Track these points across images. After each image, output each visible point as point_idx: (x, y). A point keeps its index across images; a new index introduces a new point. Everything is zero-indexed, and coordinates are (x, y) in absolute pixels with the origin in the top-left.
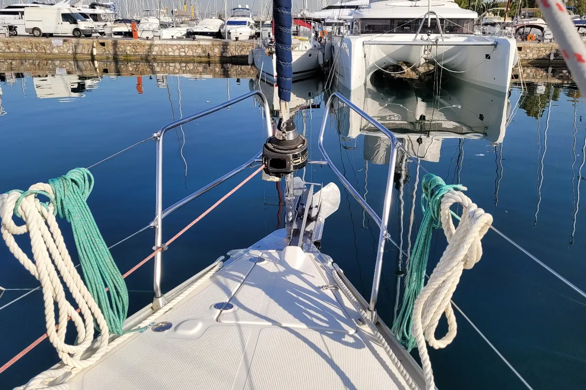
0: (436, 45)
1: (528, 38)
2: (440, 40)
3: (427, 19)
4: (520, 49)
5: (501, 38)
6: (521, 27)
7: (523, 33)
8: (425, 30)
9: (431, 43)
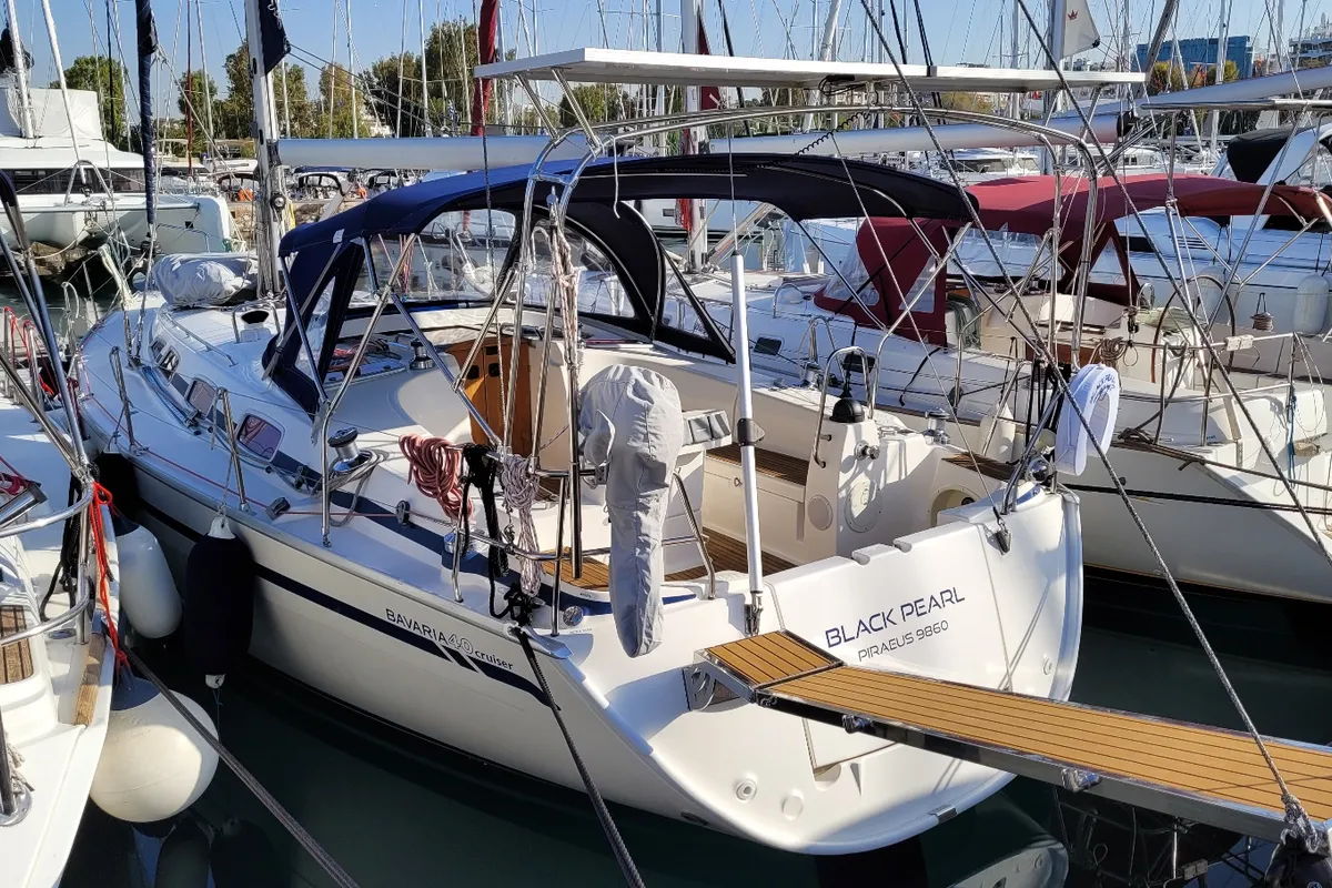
0: (104, 210)
1: (242, 197)
2: (109, 203)
3: (78, 170)
4: (233, 214)
5: (201, 196)
6: (224, 178)
7: (230, 188)
8: (78, 187)
9: (95, 208)
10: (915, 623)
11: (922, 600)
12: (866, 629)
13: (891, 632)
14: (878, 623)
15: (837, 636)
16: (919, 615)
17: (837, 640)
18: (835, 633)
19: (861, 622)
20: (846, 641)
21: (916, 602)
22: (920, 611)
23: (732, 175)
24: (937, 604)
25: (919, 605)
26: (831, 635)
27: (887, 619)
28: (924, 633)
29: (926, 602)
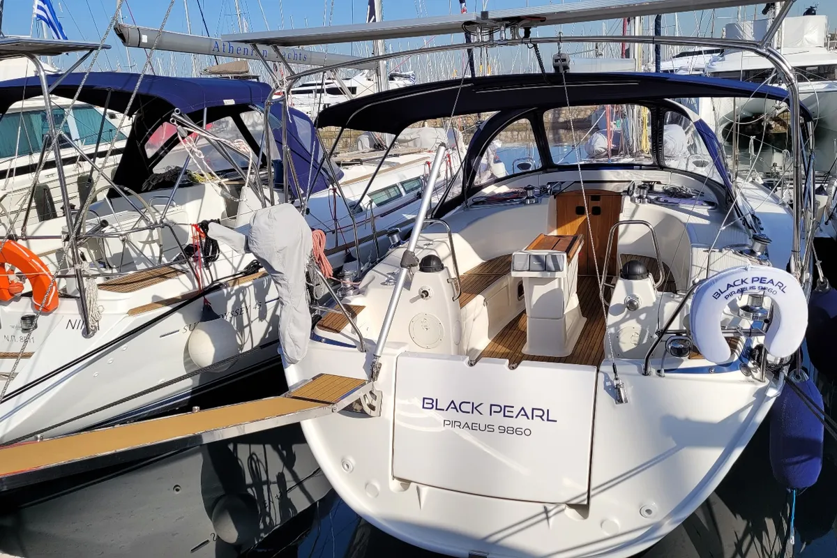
10: (498, 420)
11: (513, 407)
12: (455, 408)
13: (474, 418)
14: (466, 407)
15: (431, 404)
16: (504, 416)
17: (431, 406)
18: (431, 401)
19: (453, 402)
20: (436, 409)
21: (505, 406)
22: (507, 414)
23: (565, 86)
24: (526, 415)
25: (507, 409)
26: (426, 401)
27: (474, 408)
28: (504, 430)
29: (516, 411)
